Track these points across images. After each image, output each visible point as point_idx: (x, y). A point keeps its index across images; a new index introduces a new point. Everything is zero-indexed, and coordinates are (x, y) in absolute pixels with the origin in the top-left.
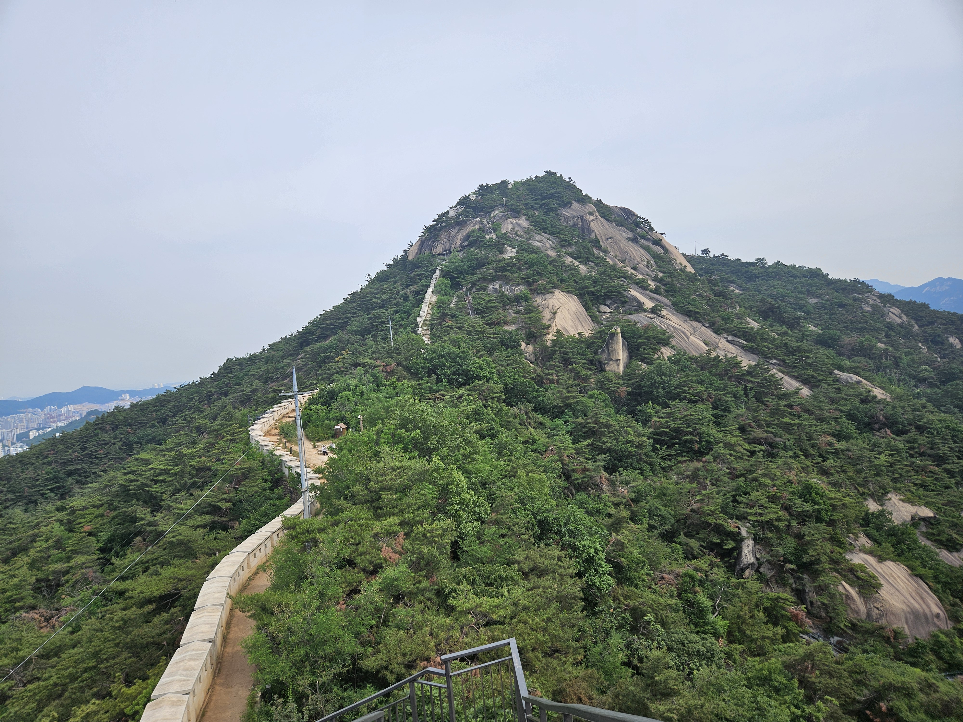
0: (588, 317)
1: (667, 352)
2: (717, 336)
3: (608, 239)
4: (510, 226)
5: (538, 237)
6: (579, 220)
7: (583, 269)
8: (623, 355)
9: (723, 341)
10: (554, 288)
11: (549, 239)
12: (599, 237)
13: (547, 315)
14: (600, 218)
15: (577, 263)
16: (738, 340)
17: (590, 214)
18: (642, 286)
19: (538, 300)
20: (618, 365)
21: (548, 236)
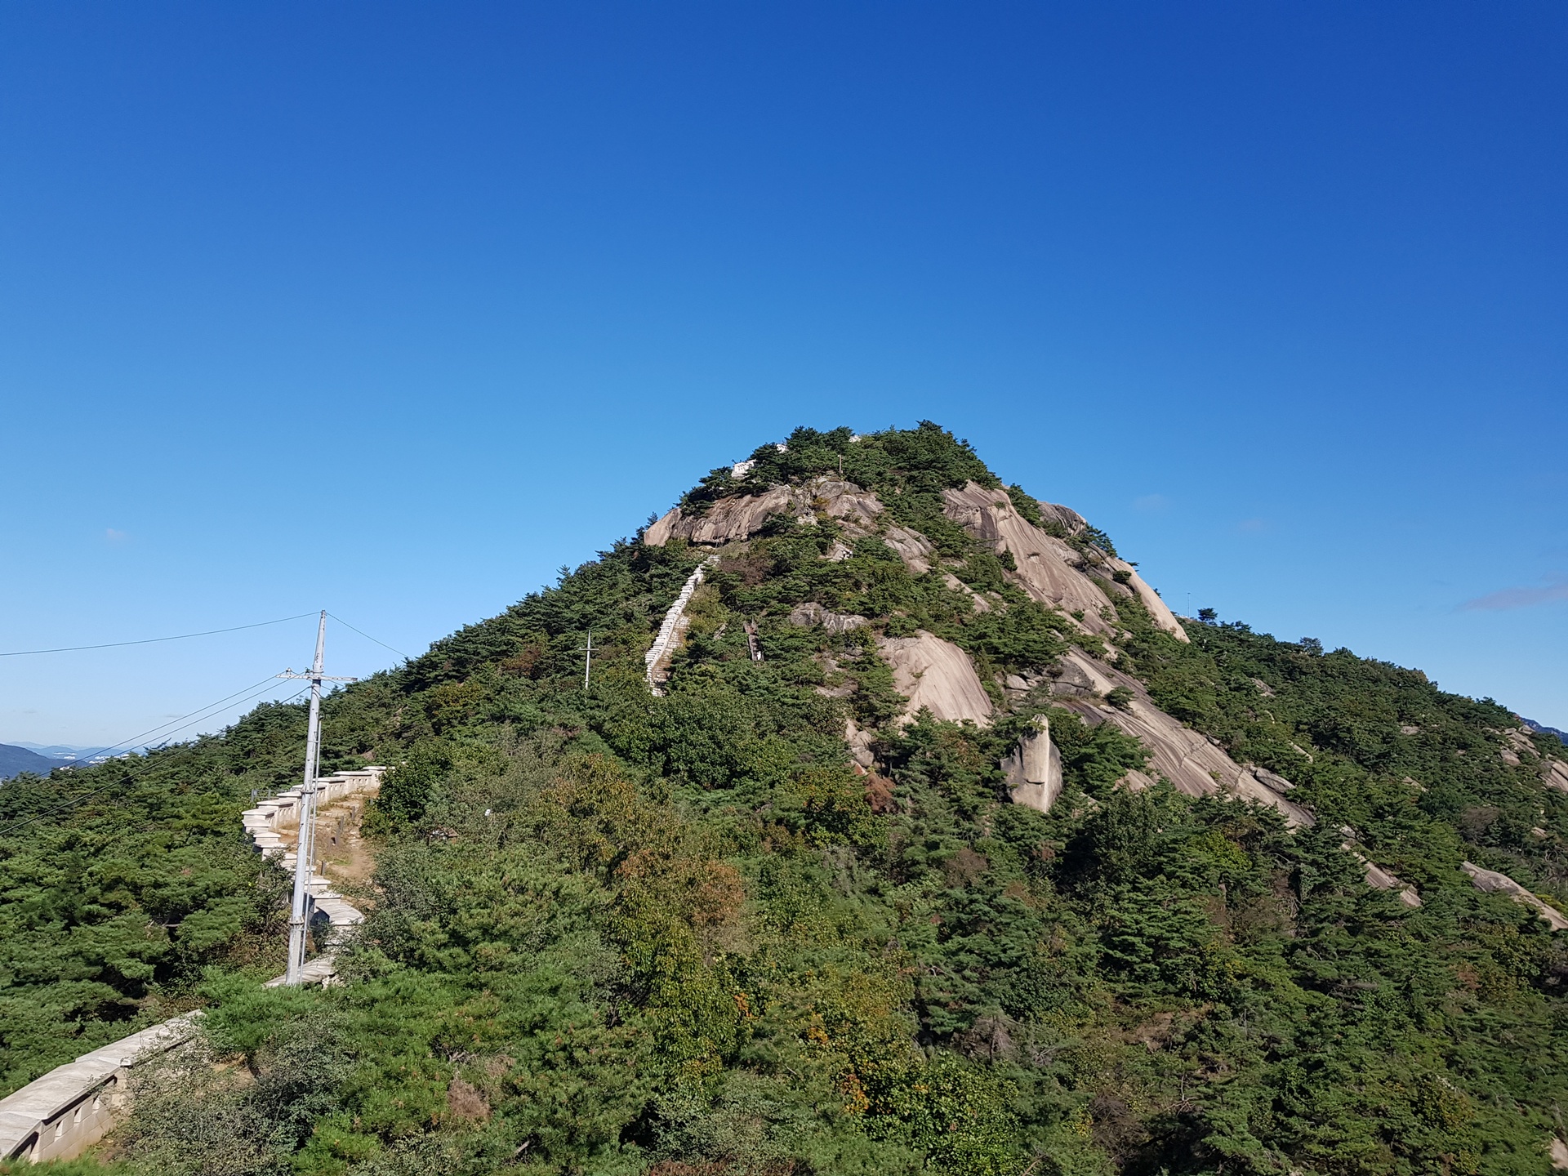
0: (984, 693)
1: (1137, 781)
2: (1236, 766)
3: (1030, 556)
4: (847, 506)
5: (897, 533)
6: (978, 515)
7: (980, 603)
8: (1050, 776)
9: (1247, 776)
10: (920, 627)
11: (917, 539)
12: (1012, 551)
13: (902, 676)
14: (1018, 516)
15: (968, 590)
16: (1277, 777)
17: (1000, 505)
18: (1092, 651)
19: (889, 647)
20: (1039, 794)
21: (917, 534)
